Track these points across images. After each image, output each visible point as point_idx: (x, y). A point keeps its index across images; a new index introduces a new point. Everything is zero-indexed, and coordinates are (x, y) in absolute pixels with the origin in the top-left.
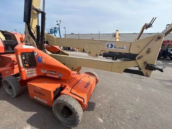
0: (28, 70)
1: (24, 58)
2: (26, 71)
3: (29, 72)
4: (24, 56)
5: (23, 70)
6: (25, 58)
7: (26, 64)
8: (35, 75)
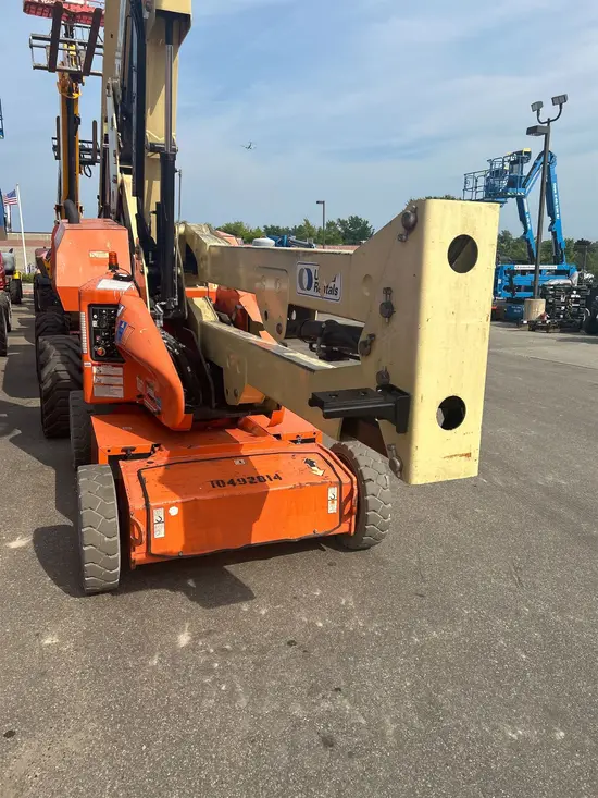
0: (101, 368)
1: (95, 324)
2: (95, 370)
3: (103, 380)
4: (95, 316)
5: (88, 364)
6: (98, 324)
7: (98, 345)
8: (119, 394)
